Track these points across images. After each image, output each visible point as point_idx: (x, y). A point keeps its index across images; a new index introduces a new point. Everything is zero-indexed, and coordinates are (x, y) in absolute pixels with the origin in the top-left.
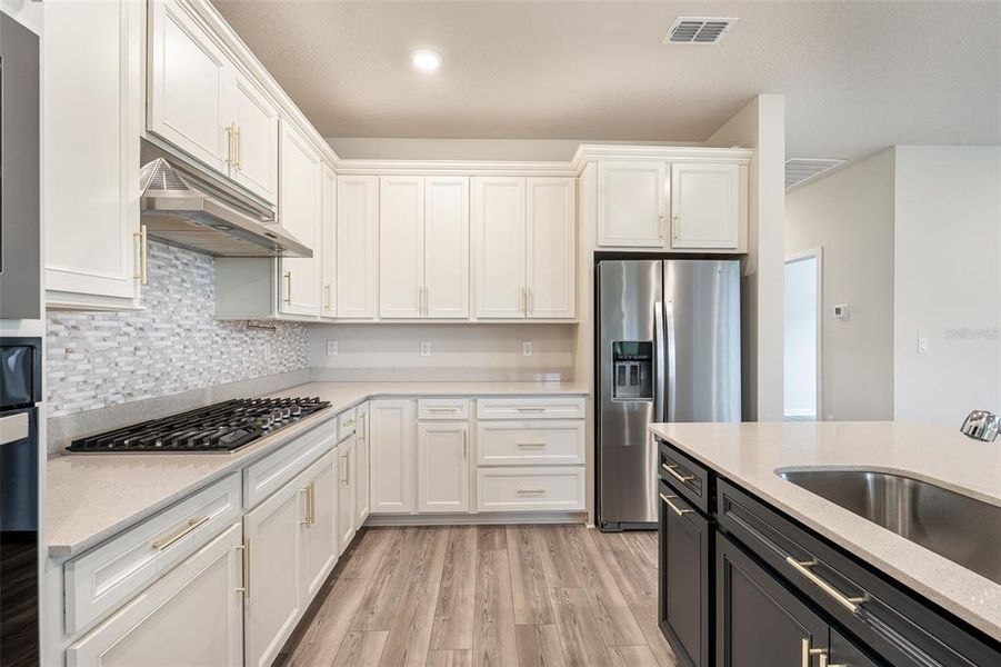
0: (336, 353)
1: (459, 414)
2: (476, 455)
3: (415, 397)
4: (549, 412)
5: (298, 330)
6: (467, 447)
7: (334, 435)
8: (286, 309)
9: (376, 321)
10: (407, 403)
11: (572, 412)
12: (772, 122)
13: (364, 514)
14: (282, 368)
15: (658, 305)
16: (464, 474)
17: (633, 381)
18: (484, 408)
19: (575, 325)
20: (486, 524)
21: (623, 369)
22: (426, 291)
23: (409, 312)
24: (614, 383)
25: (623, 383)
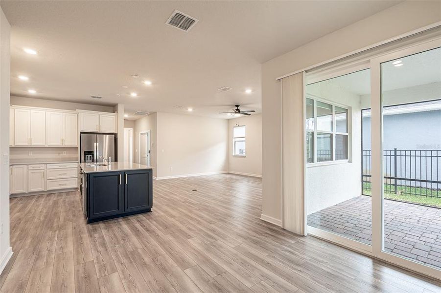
2: (47, 177)
3: (27, 165)
4: (67, 167)
6: (44, 175)
10: (25, 166)
11: (74, 166)
15: (95, 144)
16: (43, 182)
17: (90, 159)
18: (49, 166)
19: (78, 147)
20: (49, 193)
21: (87, 157)
22: (31, 139)
23: (26, 144)
24: (85, 160)
25: (87, 160)
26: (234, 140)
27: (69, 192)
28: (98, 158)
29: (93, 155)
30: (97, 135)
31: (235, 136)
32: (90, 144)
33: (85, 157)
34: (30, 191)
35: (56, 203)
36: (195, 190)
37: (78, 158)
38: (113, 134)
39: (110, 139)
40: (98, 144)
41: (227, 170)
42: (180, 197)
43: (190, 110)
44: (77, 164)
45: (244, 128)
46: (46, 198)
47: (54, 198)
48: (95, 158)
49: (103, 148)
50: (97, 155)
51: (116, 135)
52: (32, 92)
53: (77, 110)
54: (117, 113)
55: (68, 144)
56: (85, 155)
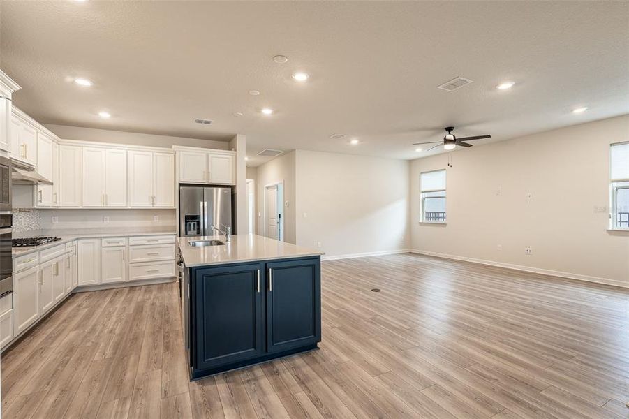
0: (57, 222)
1: (121, 244)
2: (128, 258)
3: (101, 238)
4: (160, 241)
5: (36, 212)
6: (125, 256)
7: (63, 250)
8: (39, 204)
9: (81, 208)
10: (97, 241)
11: (170, 241)
12: (241, 142)
13: (75, 285)
14: (36, 228)
15: (202, 203)
16: (124, 267)
17: (194, 230)
18: (132, 241)
19: (175, 210)
20: (133, 286)
21: (190, 225)
22: (106, 196)
23: (98, 204)
24: (186, 230)
25: (190, 230)
26: (422, 196)
27: (162, 285)
28: (206, 227)
29: (198, 222)
30: (205, 188)
31: (423, 190)
32: (193, 202)
33: (186, 225)
34: (104, 282)
35: (139, 308)
36: (377, 291)
37: (176, 226)
38: (228, 186)
39: (224, 195)
40: (205, 203)
41: (409, 247)
42: (357, 307)
43: (354, 142)
44: (174, 236)
45: (443, 174)
46: (127, 295)
47: (138, 296)
48: (202, 227)
49: (213, 210)
50: (204, 221)
51: (233, 187)
52: (104, 116)
53: (173, 146)
54: (236, 150)
55: (160, 204)
56: (186, 222)
